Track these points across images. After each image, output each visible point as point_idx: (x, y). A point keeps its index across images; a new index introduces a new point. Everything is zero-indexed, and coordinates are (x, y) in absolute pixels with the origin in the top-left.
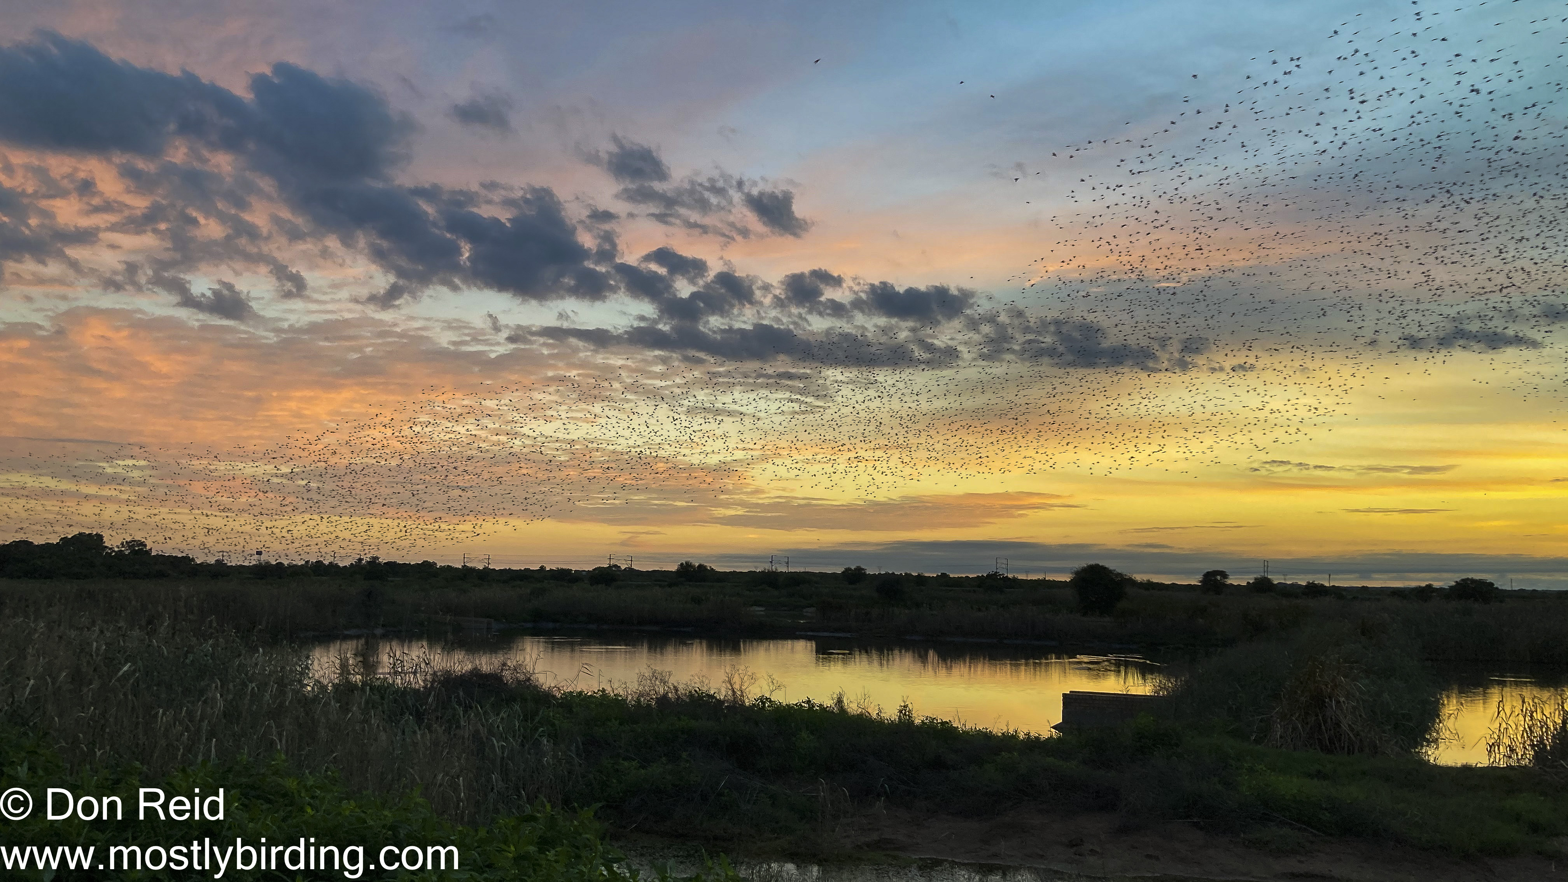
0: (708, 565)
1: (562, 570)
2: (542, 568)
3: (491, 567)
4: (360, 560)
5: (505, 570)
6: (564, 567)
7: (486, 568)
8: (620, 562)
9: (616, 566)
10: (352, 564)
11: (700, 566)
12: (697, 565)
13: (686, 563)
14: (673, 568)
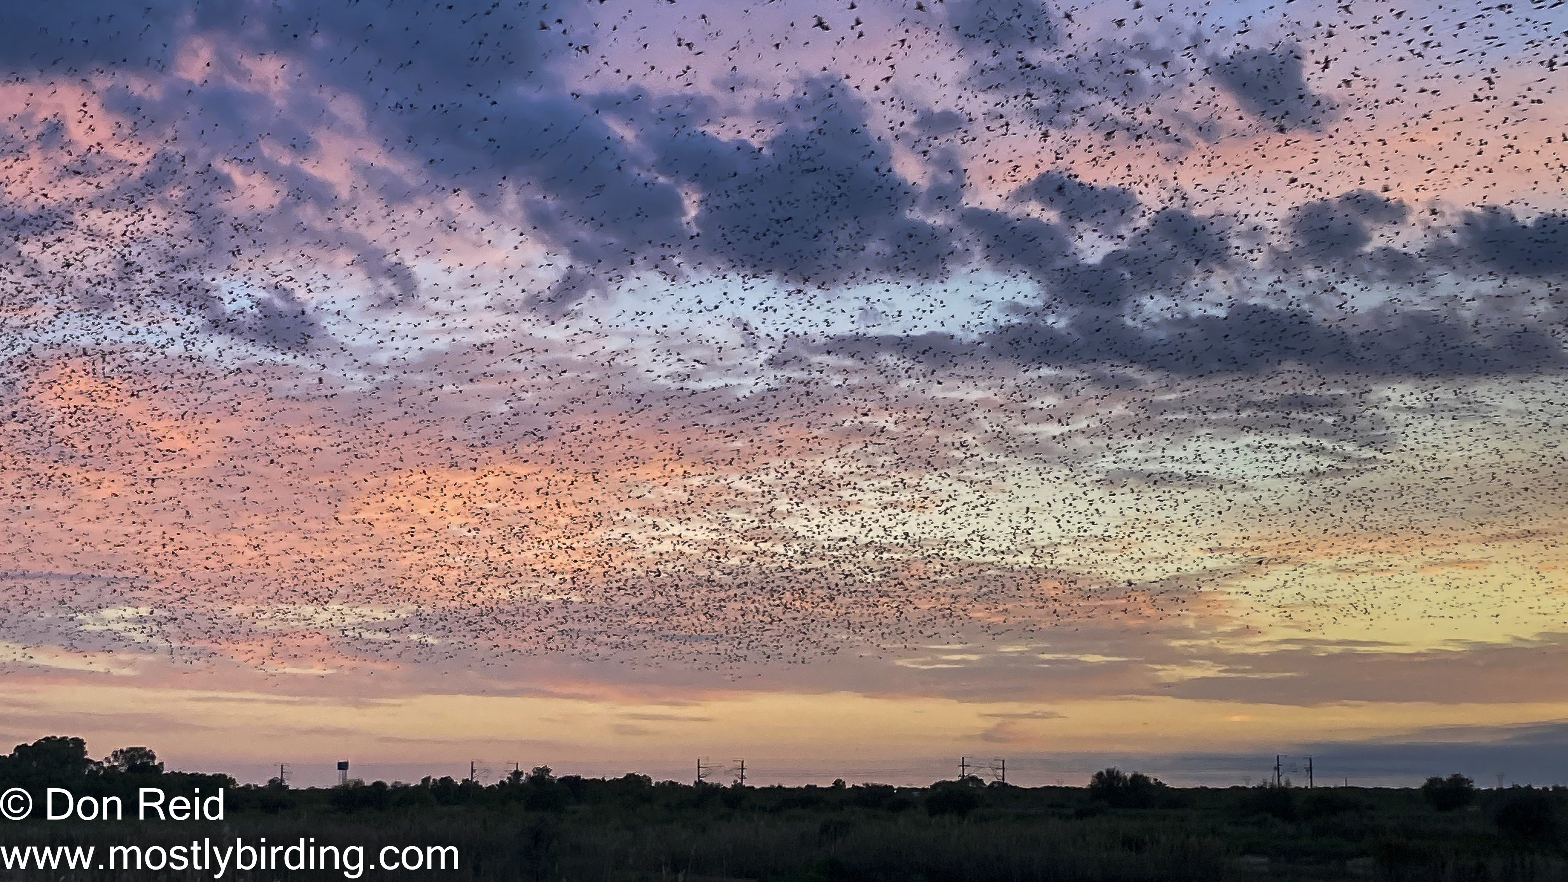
0: (1152, 776)
1: (876, 787)
2: (839, 784)
3: (746, 784)
4: (518, 774)
5: (772, 788)
6: (878, 782)
7: (738, 787)
8: (981, 771)
9: (973, 779)
10: (502, 782)
11: (1136, 778)
12: (1129, 775)
13: (1108, 772)
14: (1084, 782)
